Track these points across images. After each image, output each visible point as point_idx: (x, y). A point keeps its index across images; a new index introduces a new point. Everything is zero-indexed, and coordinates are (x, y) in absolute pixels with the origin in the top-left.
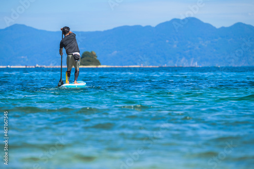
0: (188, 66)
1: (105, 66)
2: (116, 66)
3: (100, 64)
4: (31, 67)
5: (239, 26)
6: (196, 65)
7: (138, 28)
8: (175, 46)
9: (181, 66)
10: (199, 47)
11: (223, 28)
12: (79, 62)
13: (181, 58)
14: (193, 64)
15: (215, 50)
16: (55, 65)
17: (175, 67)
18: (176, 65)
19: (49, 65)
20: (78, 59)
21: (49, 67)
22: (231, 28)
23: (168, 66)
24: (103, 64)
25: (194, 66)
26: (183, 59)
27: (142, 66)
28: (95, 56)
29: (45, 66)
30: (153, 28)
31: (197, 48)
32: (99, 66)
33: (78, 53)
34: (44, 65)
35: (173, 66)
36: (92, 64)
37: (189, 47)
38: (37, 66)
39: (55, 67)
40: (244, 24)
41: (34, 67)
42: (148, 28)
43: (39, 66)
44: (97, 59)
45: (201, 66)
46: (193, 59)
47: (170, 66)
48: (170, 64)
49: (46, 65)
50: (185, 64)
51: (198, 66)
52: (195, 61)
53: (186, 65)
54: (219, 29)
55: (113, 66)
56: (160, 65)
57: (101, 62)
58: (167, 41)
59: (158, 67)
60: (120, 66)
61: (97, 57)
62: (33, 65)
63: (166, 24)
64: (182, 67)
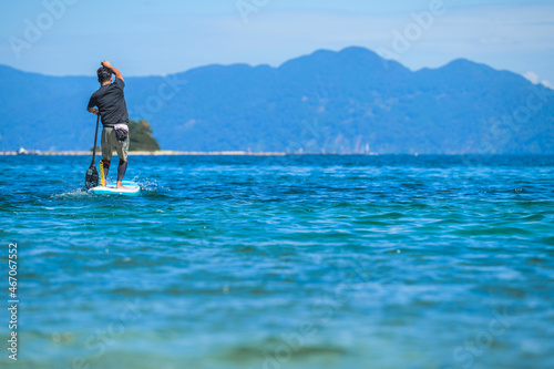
0: (349, 153)
1: (169, 153)
2: (194, 153)
3: (158, 148)
4: (8, 153)
5: (460, 66)
6: (366, 149)
7: (240, 70)
8: (321, 109)
9: (334, 152)
10: (374, 112)
11: (425, 71)
12: (126, 144)
13: (334, 134)
14: (360, 149)
15: (407, 119)
16: (61, 149)
17: (322, 155)
18: (324, 151)
19: (47, 149)
20: (123, 139)
21: (47, 153)
22: (442, 70)
23: (305, 153)
24: (166, 149)
25: (362, 152)
26: (339, 138)
27: (250, 153)
28: (147, 129)
29: (39, 152)
30: (275, 69)
31: (369, 114)
32: (157, 153)
33: (124, 127)
34: (36, 149)
35: (317, 153)
36: (141, 148)
37: (352, 111)
38: (22, 150)
39: (60, 154)
40: (472, 63)
41: (14, 153)
42: (264, 69)
43: (26, 152)
44: (152, 136)
45: (377, 154)
46: (359, 138)
47: (310, 152)
48: (311, 147)
49: (41, 149)
50: (342, 148)
51: (372, 154)
52: (363, 142)
53: (344, 151)
54: (418, 73)
55: (186, 153)
56: (289, 151)
57: (160, 144)
58: (305, 99)
59: (283, 154)
60: (201, 153)
61: (151, 132)
62: (13, 150)
63: (303, 60)
64: (337, 155)
